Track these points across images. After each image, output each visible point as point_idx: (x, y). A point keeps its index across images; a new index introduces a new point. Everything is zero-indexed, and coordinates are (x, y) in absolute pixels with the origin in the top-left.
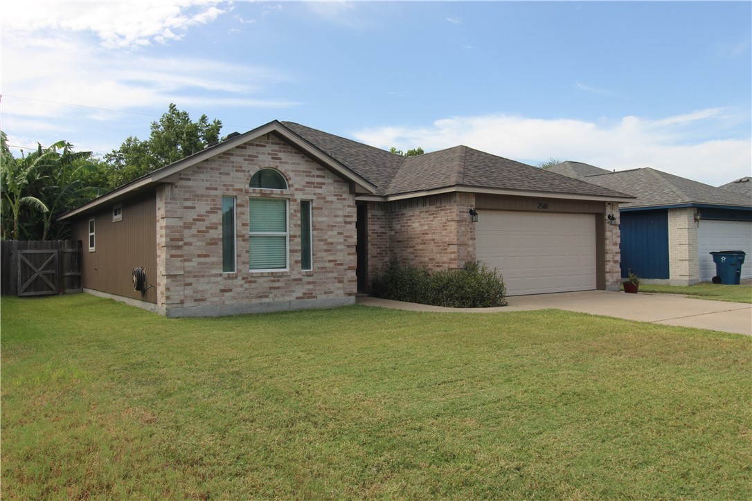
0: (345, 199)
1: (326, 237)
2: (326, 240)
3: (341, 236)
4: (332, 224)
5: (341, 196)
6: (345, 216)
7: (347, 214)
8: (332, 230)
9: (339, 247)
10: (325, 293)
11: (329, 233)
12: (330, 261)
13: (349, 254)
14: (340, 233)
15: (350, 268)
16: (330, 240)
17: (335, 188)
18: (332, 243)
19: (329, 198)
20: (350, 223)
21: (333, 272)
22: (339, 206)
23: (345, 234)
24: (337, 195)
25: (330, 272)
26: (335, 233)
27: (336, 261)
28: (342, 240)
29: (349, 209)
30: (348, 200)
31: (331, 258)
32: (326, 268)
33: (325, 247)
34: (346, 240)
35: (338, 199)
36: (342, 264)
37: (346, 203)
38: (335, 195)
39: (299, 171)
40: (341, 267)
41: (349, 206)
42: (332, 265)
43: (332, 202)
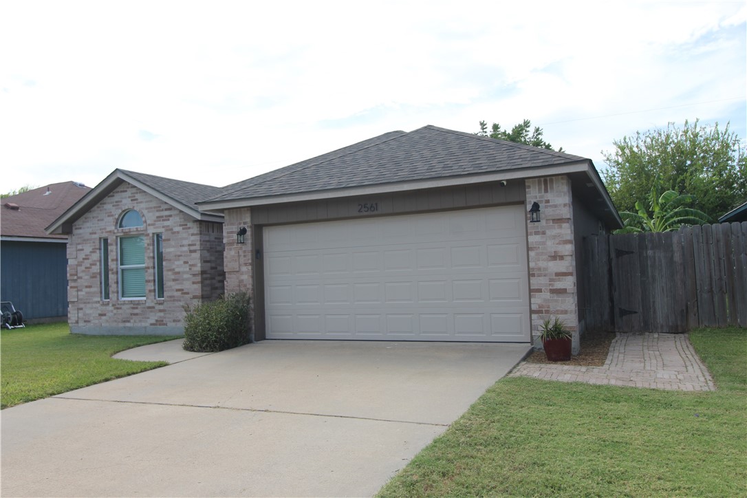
0: (189, 228)
1: (174, 267)
2: (174, 269)
3: (187, 265)
4: (179, 253)
5: (186, 225)
6: (189, 245)
7: (190, 243)
8: (179, 260)
9: (186, 276)
10: (174, 321)
11: (177, 263)
12: (178, 290)
13: (194, 283)
14: (186, 263)
15: (195, 297)
16: (177, 270)
17: (180, 219)
18: (179, 273)
19: (176, 229)
20: (195, 251)
21: (180, 301)
22: (185, 235)
23: (190, 263)
24: (182, 225)
25: (177, 301)
26: (181, 262)
27: (182, 290)
28: (188, 269)
29: (193, 238)
30: (193, 228)
31: (179, 287)
32: (174, 296)
33: (173, 277)
34: (190, 269)
35: (183, 229)
36: (188, 293)
37: (191, 231)
38: (180, 225)
39: (151, 208)
40: (187, 296)
41: (193, 235)
42: (179, 293)
43: (178, 232)
